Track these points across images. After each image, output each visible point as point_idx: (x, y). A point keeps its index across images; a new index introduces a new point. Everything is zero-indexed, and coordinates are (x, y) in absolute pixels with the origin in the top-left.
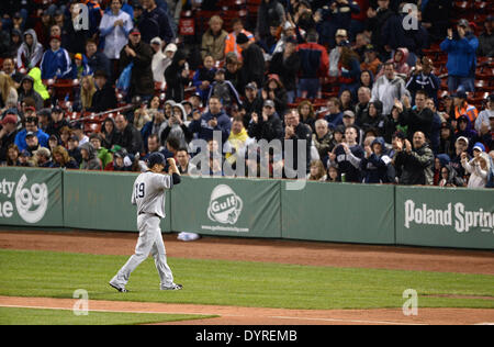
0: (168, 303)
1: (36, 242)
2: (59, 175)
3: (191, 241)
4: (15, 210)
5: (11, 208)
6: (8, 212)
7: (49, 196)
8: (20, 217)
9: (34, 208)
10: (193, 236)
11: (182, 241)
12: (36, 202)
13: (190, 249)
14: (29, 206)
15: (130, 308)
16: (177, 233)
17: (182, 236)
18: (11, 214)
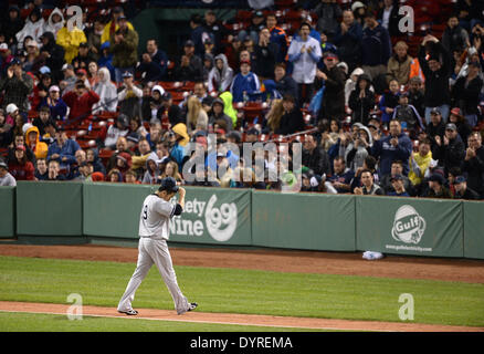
0: (353, 320)
1: (225, 259)
2: (248, 195)
3: (375, 260)
4: (205, 230)
5: (202, 227)
6: (199, 230)
7: (238, 215)
8: (209, 236)
9: (223, 227)
10: (377, 255)
11: (366, 259)
12: (225, 221)
13: (374, 268)
14: (219, 225)
15: (316, 325)
16: (361, 252)
17: (367, 255)
18: (201, 233)
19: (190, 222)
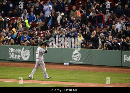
0: (61, 82)
1: (26, 65)
2: (33, 48)
3: (67, 65)
4: (21, 57)
5: (20, 56)
6: (19, 57)
7: (30, 53)
8: (22, 59)
9: (26, 56)
10: (68, 64)
11: (65, 65)
12: (26, 55)
13: (67, 67)
14: (25, 56)
15: (51, 83)
16: (63, 63)
17: (65, 64)
18: (20, 58)
19: (17, 55)
